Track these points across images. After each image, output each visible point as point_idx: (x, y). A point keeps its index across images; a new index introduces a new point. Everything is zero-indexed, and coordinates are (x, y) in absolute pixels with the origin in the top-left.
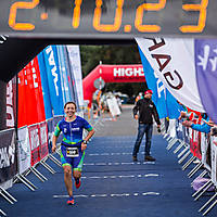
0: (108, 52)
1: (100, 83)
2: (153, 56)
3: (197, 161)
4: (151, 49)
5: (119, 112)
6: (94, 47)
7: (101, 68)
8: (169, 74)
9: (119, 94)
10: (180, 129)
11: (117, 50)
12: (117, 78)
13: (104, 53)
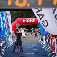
0: (21, 14)
1: (18, 25)
2: (38, 15)
3: (54, 52)
4: (37, 12)
5: (25, 35)
6: (16, 12)
7: (18, 20)
8: (43, 21)
9: (25, 29)
10: (47, 41)
11: (24, 13)
12: (24, 23)
13: (19, 14)
